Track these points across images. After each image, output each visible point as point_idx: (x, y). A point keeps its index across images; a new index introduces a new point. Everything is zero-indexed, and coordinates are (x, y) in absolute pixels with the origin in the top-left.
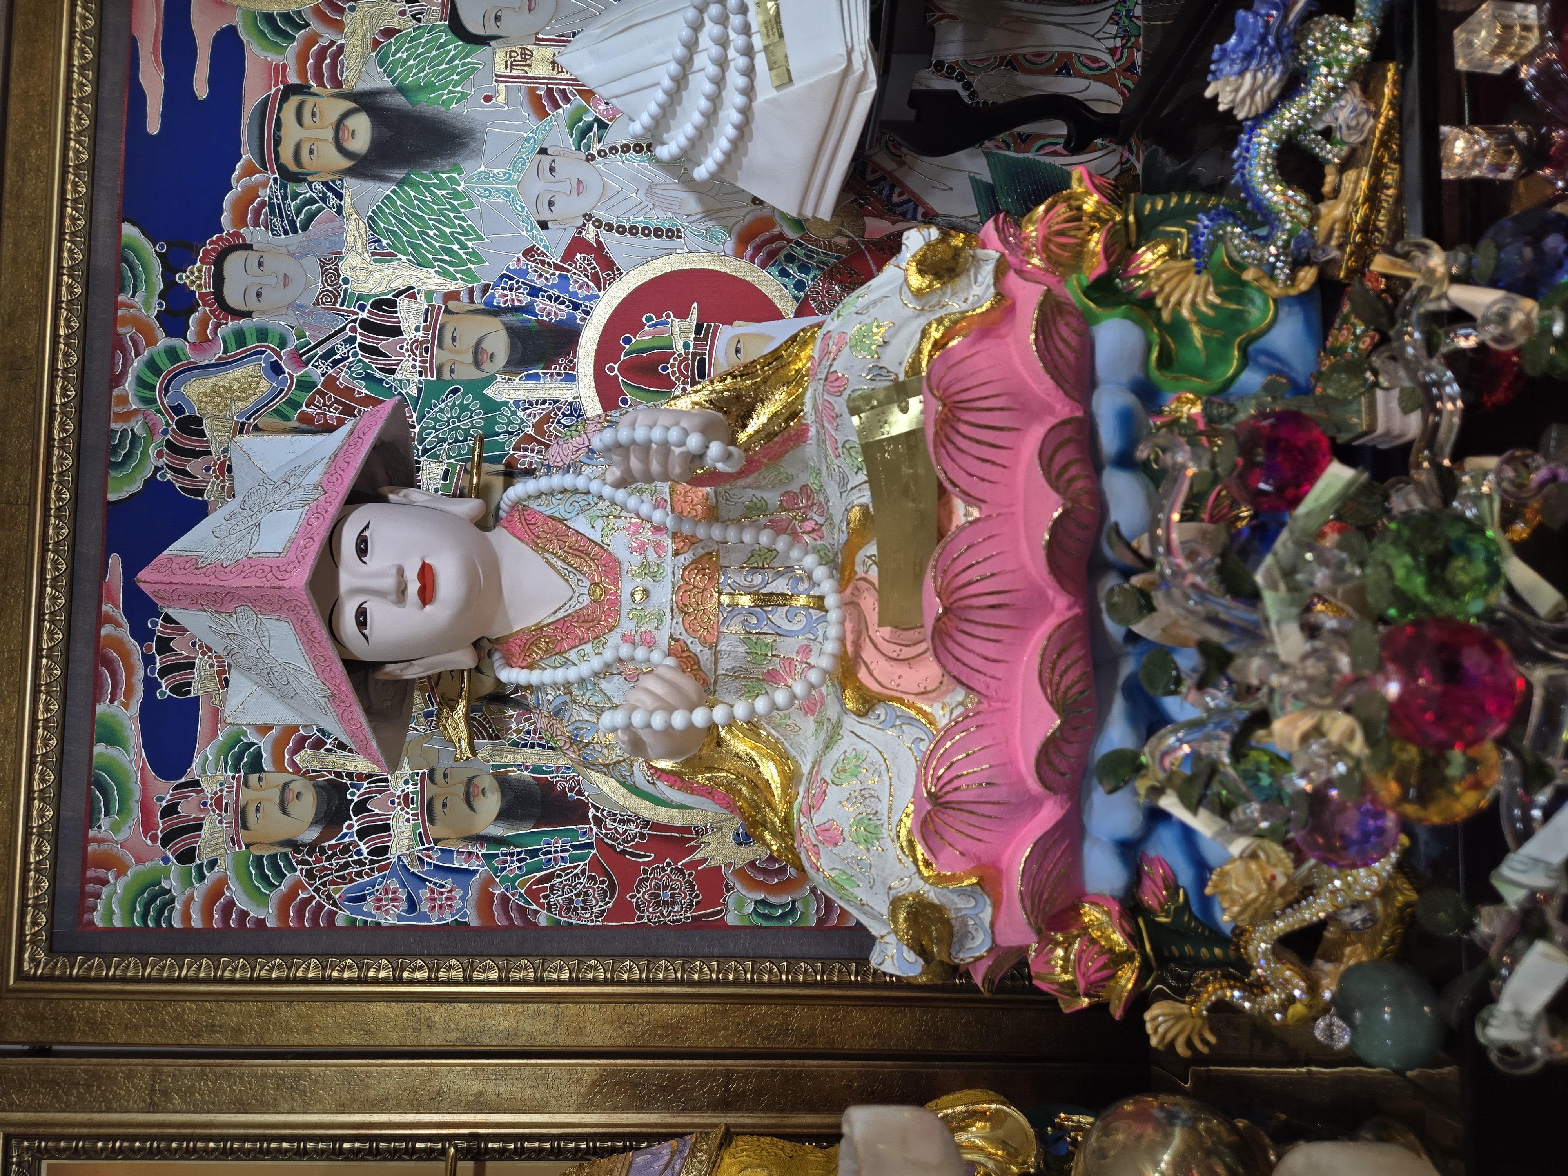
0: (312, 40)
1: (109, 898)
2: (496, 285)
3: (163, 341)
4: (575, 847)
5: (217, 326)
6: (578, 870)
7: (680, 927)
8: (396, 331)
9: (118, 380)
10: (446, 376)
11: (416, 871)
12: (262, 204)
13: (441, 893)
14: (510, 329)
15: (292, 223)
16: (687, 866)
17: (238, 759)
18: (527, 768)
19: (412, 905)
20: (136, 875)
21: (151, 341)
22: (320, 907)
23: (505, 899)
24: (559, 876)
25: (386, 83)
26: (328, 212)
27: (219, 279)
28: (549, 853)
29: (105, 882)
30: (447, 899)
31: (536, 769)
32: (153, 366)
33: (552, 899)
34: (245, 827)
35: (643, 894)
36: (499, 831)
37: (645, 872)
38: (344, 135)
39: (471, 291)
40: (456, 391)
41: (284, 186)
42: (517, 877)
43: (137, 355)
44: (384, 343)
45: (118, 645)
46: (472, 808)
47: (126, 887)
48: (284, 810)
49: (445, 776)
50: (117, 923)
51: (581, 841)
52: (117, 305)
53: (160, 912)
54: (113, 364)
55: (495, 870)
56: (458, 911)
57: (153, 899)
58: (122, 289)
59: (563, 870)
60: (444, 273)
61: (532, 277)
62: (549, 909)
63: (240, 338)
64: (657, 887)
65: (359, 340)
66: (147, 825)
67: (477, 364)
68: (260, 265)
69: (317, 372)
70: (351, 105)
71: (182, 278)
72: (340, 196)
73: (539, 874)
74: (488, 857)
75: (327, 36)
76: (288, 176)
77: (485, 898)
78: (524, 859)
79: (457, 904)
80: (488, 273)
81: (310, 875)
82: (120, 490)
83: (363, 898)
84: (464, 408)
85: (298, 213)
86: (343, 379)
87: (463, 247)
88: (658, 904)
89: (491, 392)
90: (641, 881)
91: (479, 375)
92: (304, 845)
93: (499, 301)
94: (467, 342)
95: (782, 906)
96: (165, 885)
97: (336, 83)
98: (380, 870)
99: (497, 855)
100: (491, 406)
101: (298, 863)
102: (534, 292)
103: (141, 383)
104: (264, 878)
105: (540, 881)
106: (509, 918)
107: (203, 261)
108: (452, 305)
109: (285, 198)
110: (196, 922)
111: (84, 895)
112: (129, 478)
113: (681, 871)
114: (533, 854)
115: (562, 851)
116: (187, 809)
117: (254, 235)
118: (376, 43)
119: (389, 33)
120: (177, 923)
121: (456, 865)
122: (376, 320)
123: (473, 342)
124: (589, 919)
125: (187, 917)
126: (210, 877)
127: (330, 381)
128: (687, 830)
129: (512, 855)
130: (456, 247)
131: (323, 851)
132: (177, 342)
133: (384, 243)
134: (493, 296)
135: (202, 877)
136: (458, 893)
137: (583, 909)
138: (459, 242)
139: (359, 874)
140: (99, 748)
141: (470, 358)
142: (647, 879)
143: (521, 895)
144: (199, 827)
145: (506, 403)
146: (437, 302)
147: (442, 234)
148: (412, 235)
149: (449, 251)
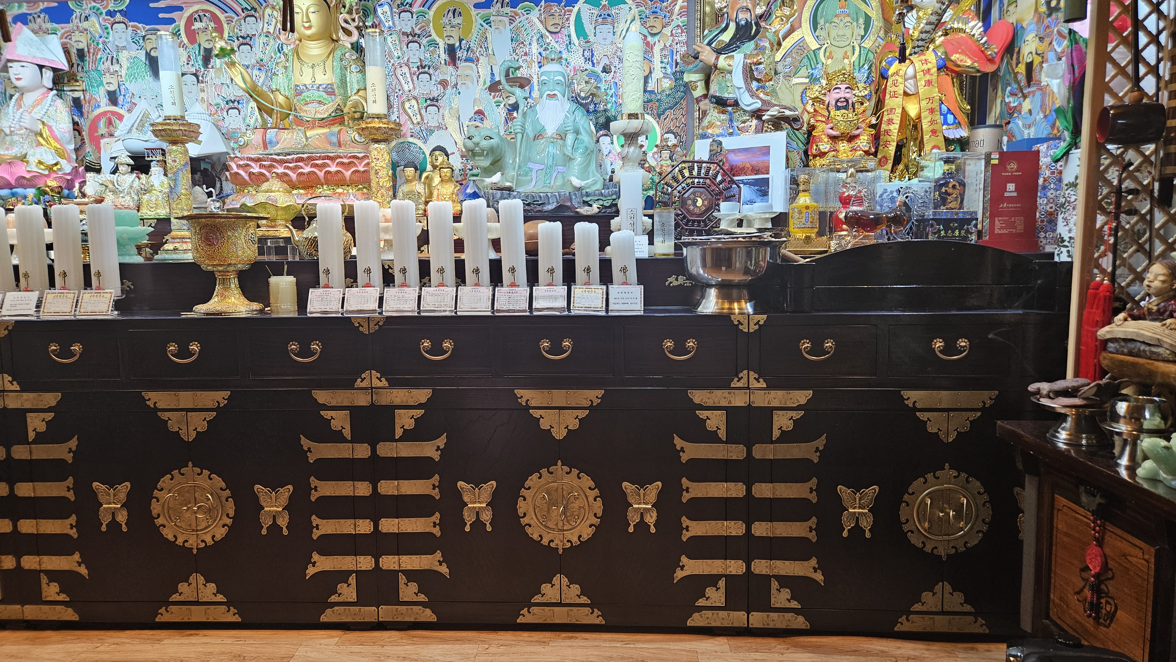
2: (125, 87)
5: (109, 23)
10: (103, 76)
14: (115, 91)
21: (104, 8)
26: (137, 47)
27: (119, 23)
32: (98, 9)
40: (100, 79)
41: (141, 36)
43: (100, 5)
45: (38, 7)
60: (126, 74)
65: (109, 56)
68: (123, 32)
69: (101, 46)
72: (141, 49)
76: (144, 37)
84: (97, 81)
91: (104, 84)
93: (121, 88)
94: (112, 81)
102: (125, 96)
103: (94, 7)
107: (122, 19)
108: (119, 77)
109: (139, 37)
112: (73, 5)
117: (130, 30)
127: (99, 50)
132: (104, 14)
133: (131, 60)
134: (123, 86)
138: (134, 78)
146: (120, 74)
147: (135, 74)
148: (134, 66)
149: (132, 75)
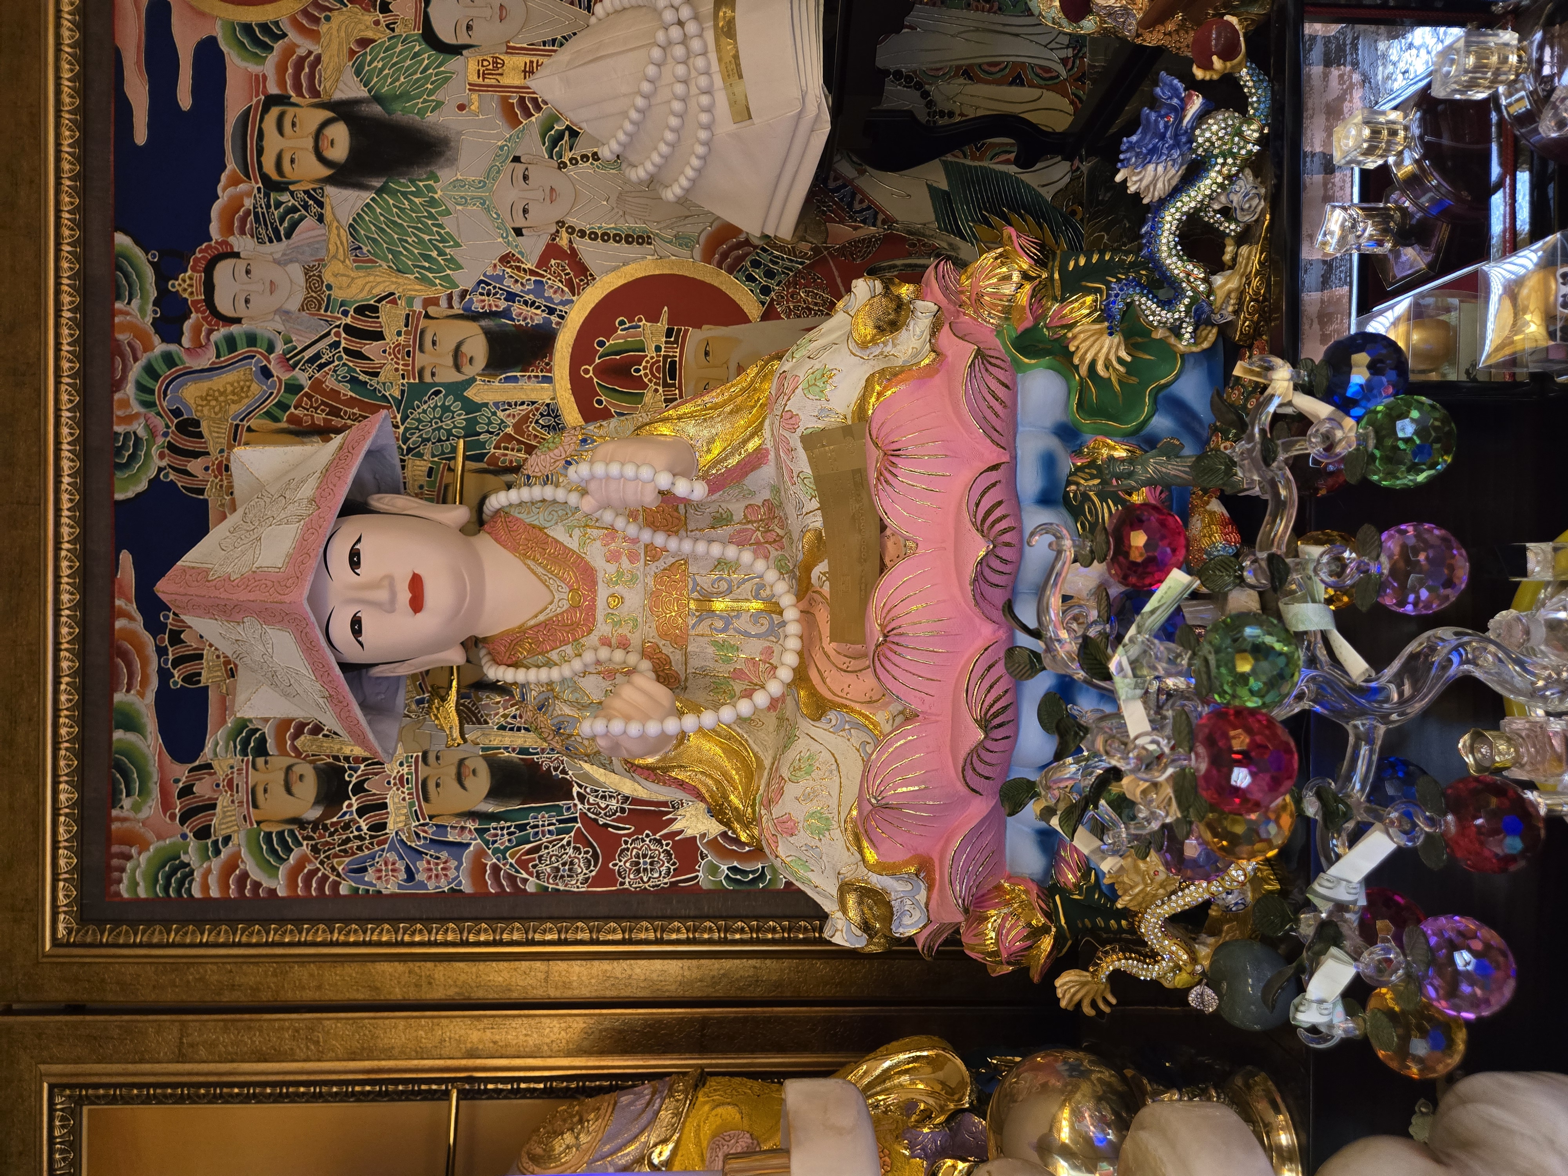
0: (290, 50)
1: (134, 871)
2: (474, 290)
3: (160, 347)
4: (561, 822)
5: (210, 332)
6: (564, 842)
7: (660, 893)
8: (378, 336)
9: (118, 385)
10: (428, 379)
11: (413, 845)
12: (248, 213)
13: (437, 864)
14: (488, 334)
15: (276, 231)
16: (665, 837)
17: (245, 743)
18: (514, 750)
19: (410, 875)
20: (157, 850)
21: (148, 348)
22: (325, 878)
23: (496, 869)
24: (547, 847)
25: (363, 93)
27: (209, 287)
28: (537, 826)
29: (129, 857)
30: (443, 869)
31: (523, 751)
32: (150, 371)
33: (541, 868)
34: (255, 806)
35: (623, 863)
36: (491, 808)
37: (626, 842)
38: (324, 144)
39: (450, 297)
40: (437, 393)
41: (267, 195)
42: (507, 849)
43: (136, 360)
44: (370, 348)
45: (131, 636)
46: (463, 786)
47: (149, 860)
48: (289, 790)
49: (438, 758)
50: (142, 893)
51: (566, 815)
52: (113, 313)
53: (181, 883)
54: (113, 369)
55: (487, 843)
56: (454, 880)
57: (173, 872)
58: (119, 297)
59: (550, 842)
60: (423, 279)
61: (507, 282)
62: (538, 877)
63: (231, 343)
64: (637, 856)
65: (343, 344)
66: (166, 805)
67: (458, 367)
68: (248, 272)
70: (329, 114)
71: (175, 285)
72: (321, 205)
73: (528, 846)
74: (481, 832)
75: (304, 46)
76: (271, 186)
77: (478, 870)
78: (514, 833)
79: (452, 874)
80: (465, 279)
81: (315, 849)
82: (125, 490)
83: (364, 870)
84: (445, 409)
85: (282, 221)
86: (330, 383)
87: (441, 253)
88: (638, 871)
89: (470, 393)
90: (623, 851)
91: (459, 378)
92: (309, 823)
93: (477, 307)
94: (447, 346)
95: (753, 872)
96: (185, 858)
97: (315, 93)
98: (379, 844)
99: (488, 829)
100: (471, 407)
101: (304, 838)
102: (511, 297)
103: (141, 388)
104: (273, 851)
105: (529, 852)
106: (501, 886)
107: (193, 270)
108: (432, 310)
109: (268, 206)
110: (214, 893)
111: (109, 869)
112: (135, 478)
113: (659, 842)
114: (522, 828)
115: (549, 825)
116: (202, 789)
117: (241, 243)
118: (352, 53)
119: (364, 42)
120: (197, 893)
121: (451, 839)
122: (359, 325)
123: (453, 346)
124: (576, 886)
125: (205, 887)
126: (225, 853)
128: (665, 804)
129: (502, 829)
130: (434, 254)
131: (325, 828)
132: (173, 347)
133: (365, 250)
134: (471, 301)
135: (217, 852)
136: (453, 864)
137: (569, 876)
138: (437, 248)
139: (360, 848)
140: (118, 734)
141: (450, 361)
142: (628, 849)
143: (511, 865)
144: (213, 806)
145: (486, 405)
146: (418, 307)
147: (421, 241)
148: (391, 242)
149: (427, 258)
